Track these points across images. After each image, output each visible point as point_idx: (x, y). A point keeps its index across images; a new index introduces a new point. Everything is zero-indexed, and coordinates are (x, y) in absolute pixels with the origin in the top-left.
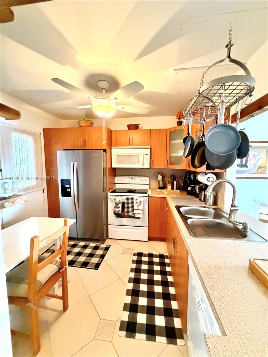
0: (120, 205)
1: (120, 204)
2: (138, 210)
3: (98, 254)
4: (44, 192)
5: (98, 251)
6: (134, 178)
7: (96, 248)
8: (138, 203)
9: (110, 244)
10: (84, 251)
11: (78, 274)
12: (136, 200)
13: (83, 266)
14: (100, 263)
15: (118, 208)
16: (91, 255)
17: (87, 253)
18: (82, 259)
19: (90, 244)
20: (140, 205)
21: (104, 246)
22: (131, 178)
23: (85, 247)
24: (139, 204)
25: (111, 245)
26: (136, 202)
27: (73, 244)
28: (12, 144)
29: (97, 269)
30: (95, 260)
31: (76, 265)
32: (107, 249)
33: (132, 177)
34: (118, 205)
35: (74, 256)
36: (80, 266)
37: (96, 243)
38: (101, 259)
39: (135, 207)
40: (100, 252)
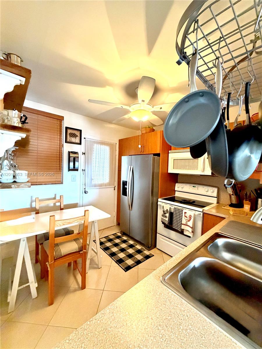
0: (167, 215)
1: (167, 213)
2: (187, 226)
3: (137, 258)
4: (114, 189)
5: (139, 255)
6: (197, 187)
7: (139, 252)
8: (188, 217)
9: (153, 254)
10: (128, 249)
11: (110, 266)
12: (185, 213)
13: (118, 262)
14: (132, 267)
15: (166, 217)
16: (130, 256)
17: (129, 253)
18: (122, 255)
19: (137, 245)
20: (190, 220)
21: (147, 252)
22: (193, 187)
23: (131, 246)
24: (188, 219)
25: (154, 256)
26: (185, 216)
27: (125, 240)
28: (94, 152)
29: (126, 271)
30: (130, 262)
31: (114, 258)
32: (147, 257)
33: (194, 185)
34: (166, 214)
35: (118, 250)
36: (115, 261)
37: (142, 247)
38: (136, 264)
39: (184, 221)
40: (139, 257)
